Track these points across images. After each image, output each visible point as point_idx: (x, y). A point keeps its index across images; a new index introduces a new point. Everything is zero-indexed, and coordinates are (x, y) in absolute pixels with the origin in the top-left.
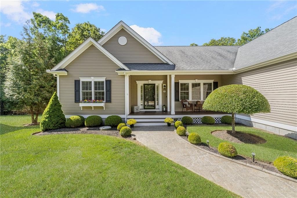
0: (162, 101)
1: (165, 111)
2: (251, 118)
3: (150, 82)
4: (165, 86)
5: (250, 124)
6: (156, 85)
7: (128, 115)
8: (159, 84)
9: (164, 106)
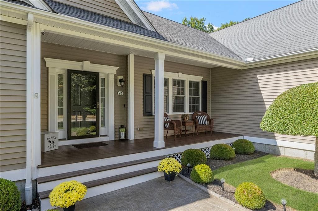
0: (115, 116)
1: (123, 140)
2: (277, 140)
3: (88, 66)
4: (121, 81)
5: (275, 151)
6: (101, 76)
7: (38, 167)
8: (108, 75)
9: (122, 127)
